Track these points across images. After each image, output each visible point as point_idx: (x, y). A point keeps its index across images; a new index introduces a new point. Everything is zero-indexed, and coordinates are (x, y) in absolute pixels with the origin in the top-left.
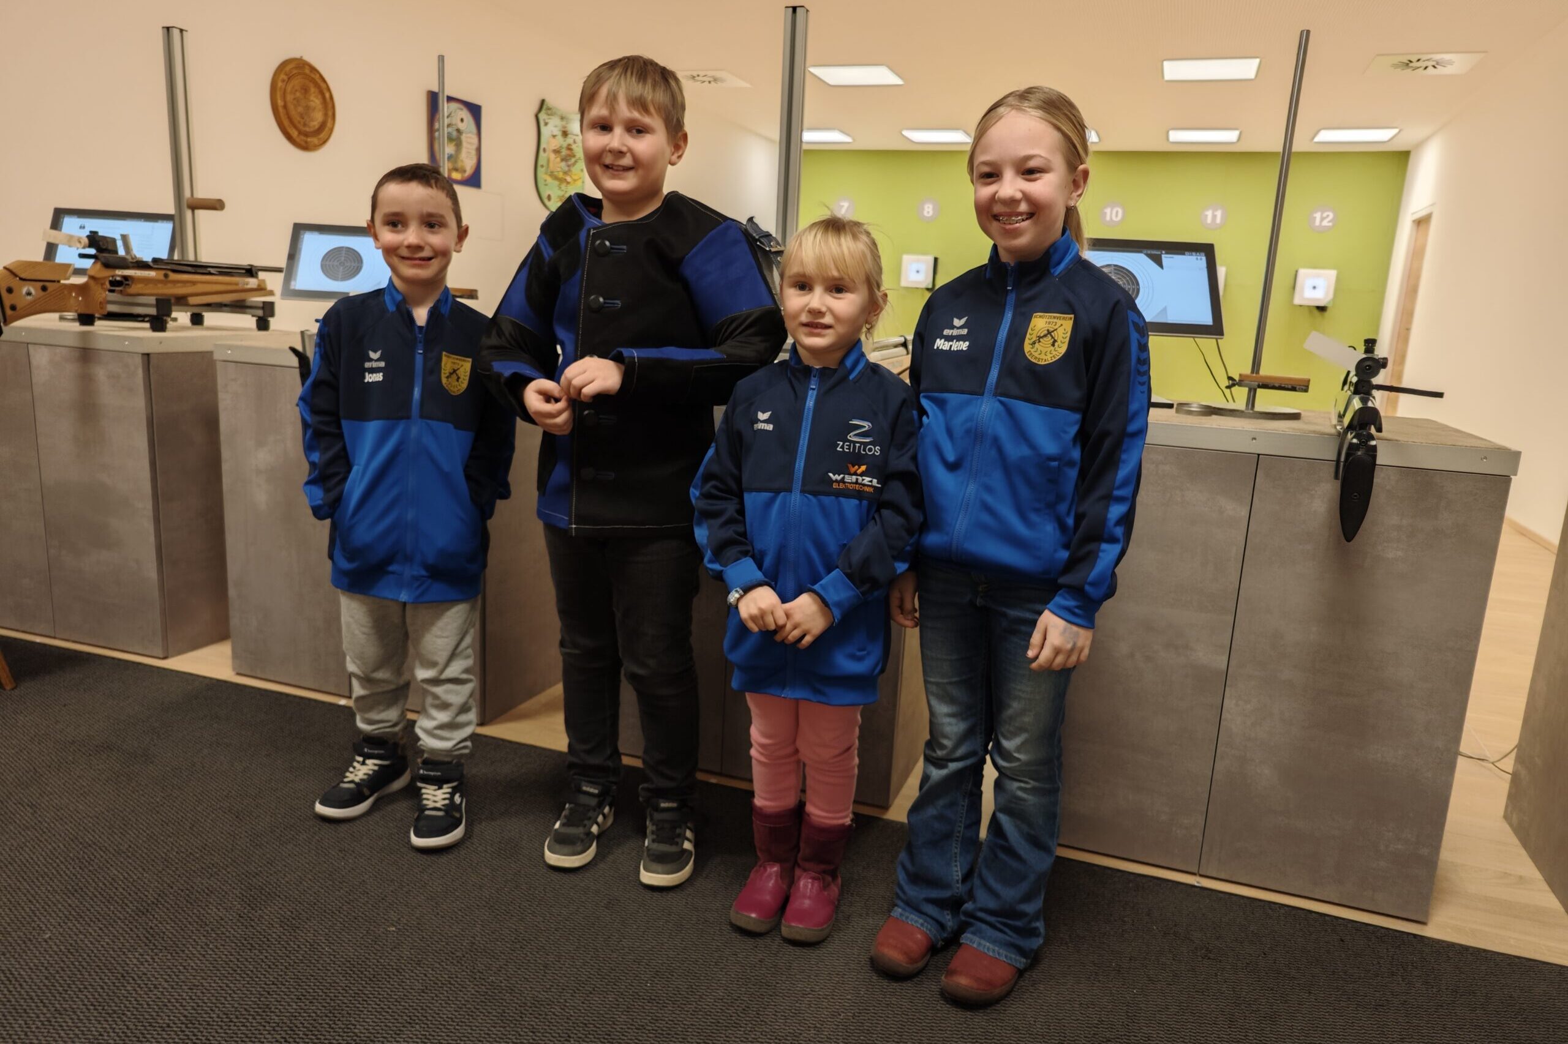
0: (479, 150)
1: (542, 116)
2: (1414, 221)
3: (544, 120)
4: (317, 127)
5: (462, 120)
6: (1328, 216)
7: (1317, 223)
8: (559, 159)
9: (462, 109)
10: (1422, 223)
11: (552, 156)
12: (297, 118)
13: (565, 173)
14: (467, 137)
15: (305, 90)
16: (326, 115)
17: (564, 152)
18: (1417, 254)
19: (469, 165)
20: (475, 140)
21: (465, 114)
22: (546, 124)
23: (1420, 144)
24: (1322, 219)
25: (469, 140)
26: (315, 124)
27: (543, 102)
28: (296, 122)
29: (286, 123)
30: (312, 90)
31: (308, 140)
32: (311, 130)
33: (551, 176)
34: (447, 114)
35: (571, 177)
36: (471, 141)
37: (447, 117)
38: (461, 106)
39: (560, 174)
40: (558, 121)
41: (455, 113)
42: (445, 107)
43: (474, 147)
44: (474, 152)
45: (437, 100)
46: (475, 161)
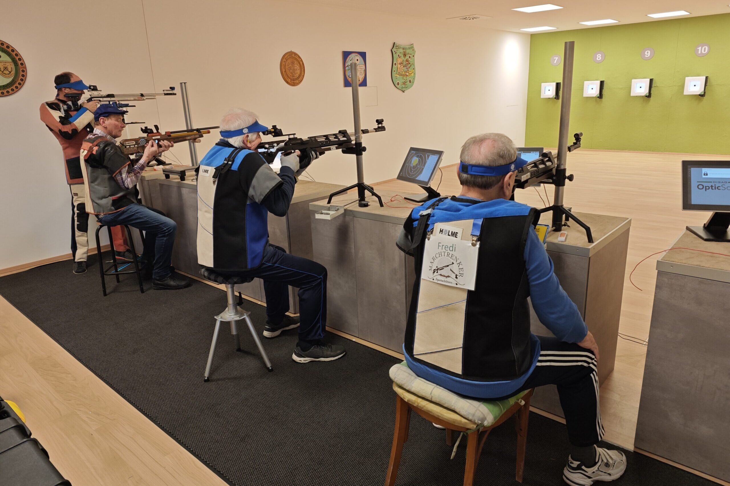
0: (365, 71)
3: (395, 51)
4: (298, 76)
8: (402, 67)
11: (399, 66)
13: (406, 72)
15: (293, 63)
16: (301, 71)
17: (405, 63)
20: (364, 67)
22: (396, 53)
26: (297, 75)
27: (394, 43)
28: (289, 76)
29: (286, 77)
30: (295, 62)
31: (295, 82)
32: (296, 78)
33: (399, 74)
34: (350, 59)
35: (408, 73)
36: (362, 68)
37: (350, 60)
38: (357, 54)
39: (403, 72)
40: (401, 51)
41: (355, 59)
42: (350, 56)
43: (363, 70)
44: (363, 72)
45: (346, 55)
46: (364, 75)
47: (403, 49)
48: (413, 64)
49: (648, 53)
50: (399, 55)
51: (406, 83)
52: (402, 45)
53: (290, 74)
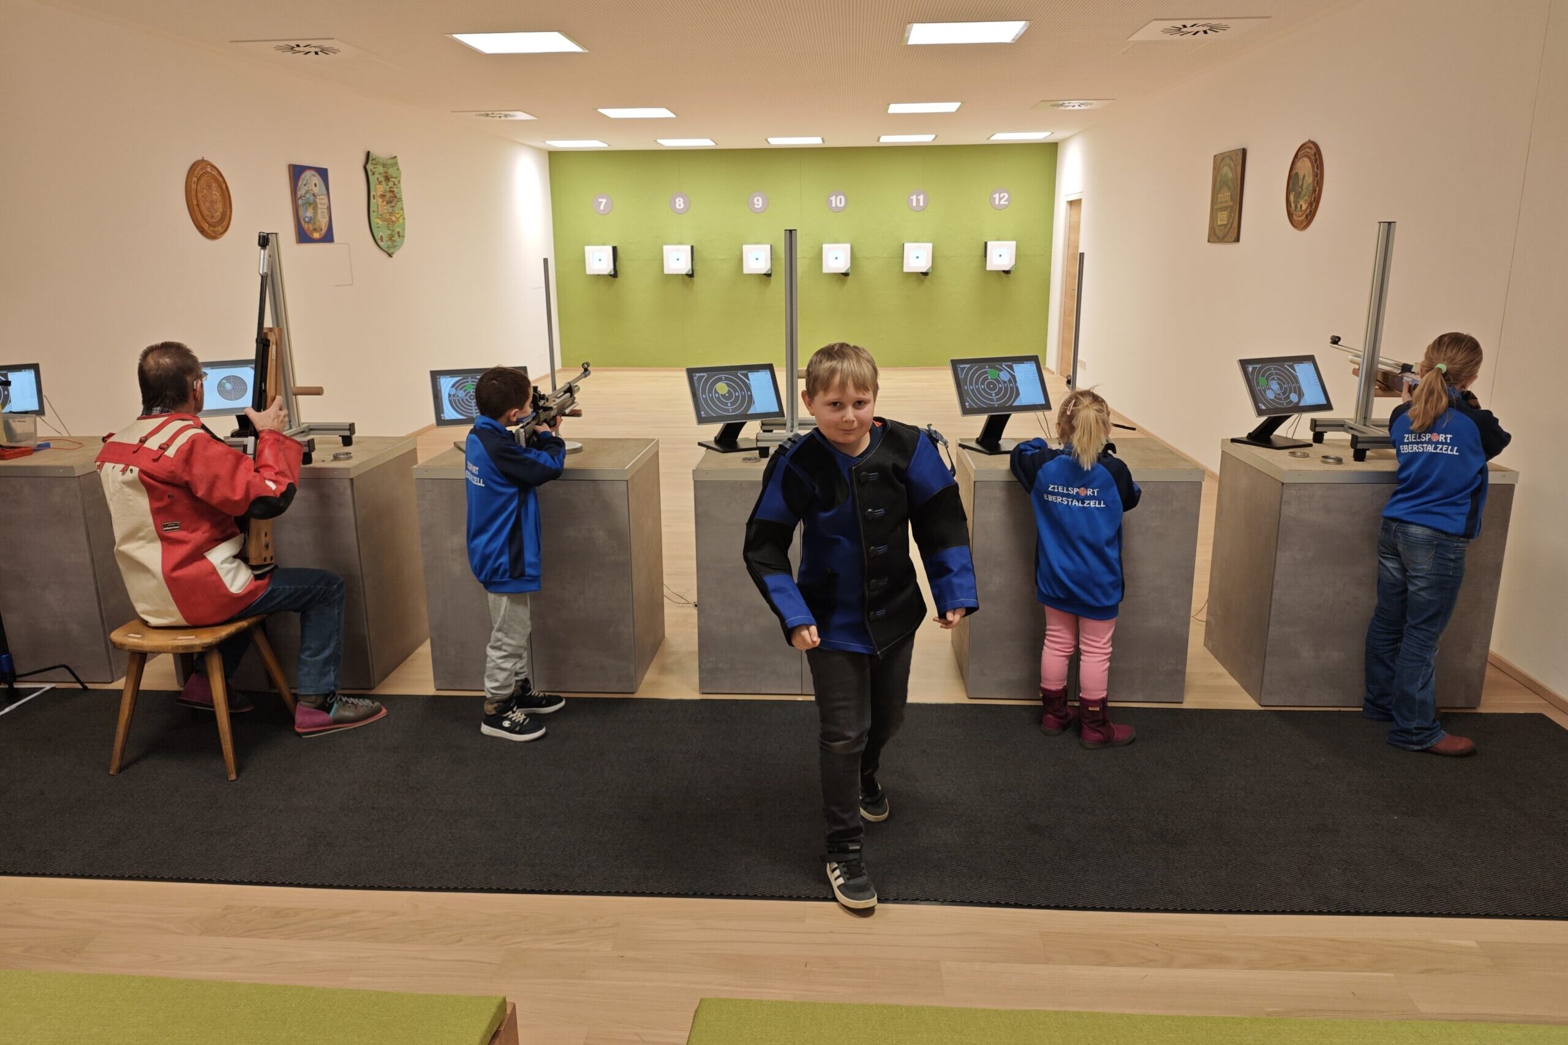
0: (329, 208)
1: (369, 167)
2: (1068, 202)
3: (371, 170)
4: (220, 217)
5: (315, 185)
6: (1004, 196)
7: (997, 203)
8: (385, 203)
9: (314, 176)
10: (1074, 204)
11: (380, 200)
12: (206, 212)
13: (391, 214)
14: (319, 199)
15: (209, 187)
16: (224, 205)
17: (388, 195)
18: (1073, 228)
19: (323, 222)
20: (326, 201)
21: (317, 179)
22: (373, 174)
23: (1065, 140)
24: (1000, 199)
25: (322, 200)
26: (218, 214)
27: (368, 153)
28: (205, 215)
29: (199, 217)
30: (214, 185)
31: (216, 229)
32: (217, 220)
33: (380, 219)
34: (305, 182)
35: (395, 216)
36: (323, 201)
37: (305, 185)
38: (313, 172)
39: (387, 214)
40: (380, 169)
41: (311, 180)
42: (303, 176)
43: (326, 207)
44: (326, 211)
45: (296, 172)
46: (327, 219)
47: (384, 165)
48: (400, 200)
49: (758, 200)
50: (378, 178)
51: (393, 239)
52: (380, 158)
53: (207, 213)
